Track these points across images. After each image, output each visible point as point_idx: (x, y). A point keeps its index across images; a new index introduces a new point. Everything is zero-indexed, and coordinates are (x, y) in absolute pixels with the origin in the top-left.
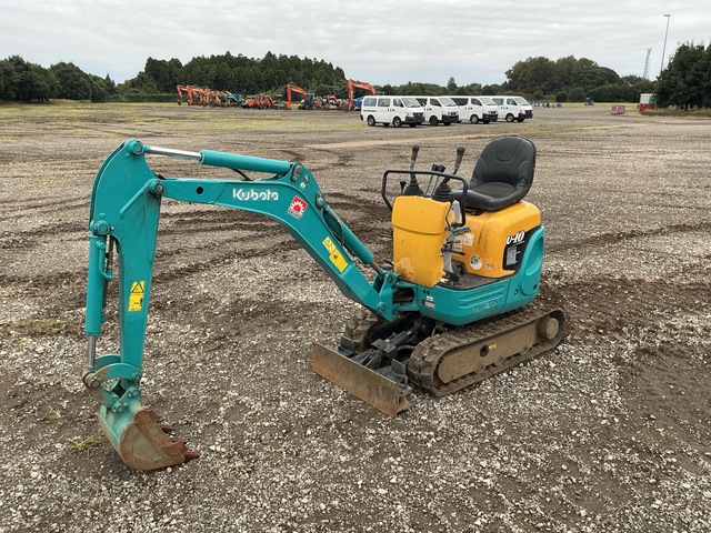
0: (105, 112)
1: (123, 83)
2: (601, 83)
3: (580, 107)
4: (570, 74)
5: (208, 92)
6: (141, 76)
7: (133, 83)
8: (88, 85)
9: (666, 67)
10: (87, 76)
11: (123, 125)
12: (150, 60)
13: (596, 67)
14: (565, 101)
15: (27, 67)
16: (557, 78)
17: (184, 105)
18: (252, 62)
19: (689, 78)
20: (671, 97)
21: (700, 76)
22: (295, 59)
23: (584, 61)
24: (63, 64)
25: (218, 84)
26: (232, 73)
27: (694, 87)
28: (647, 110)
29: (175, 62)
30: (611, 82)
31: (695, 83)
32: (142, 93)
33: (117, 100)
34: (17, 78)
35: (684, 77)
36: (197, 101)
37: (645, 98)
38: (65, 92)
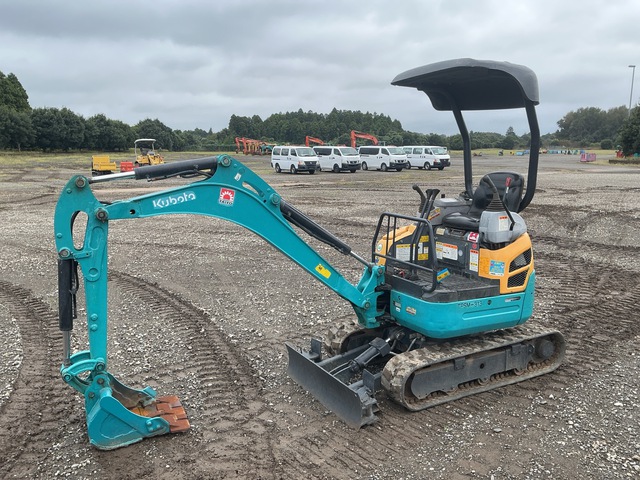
7: (219, 136)
12: (233, 117)
15: (108, 123)
17: (241, 153)
22: (358, 114)
24: (151, 121)
29: (257, 119)
34: (97, 131)
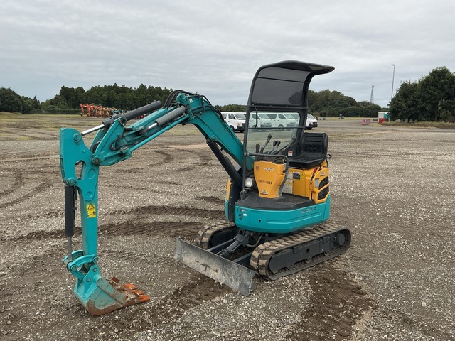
0: (29, 120)
1: (45, 101)
2: (346, 106)
3: (336, 120)
4: (327, 100)
5: (101, 108)
6: (57, 97)
7: (52, 102)
8: (20, 103)
9: (394, 96)
10: (19, 97)
11: (37, 130)
12: (63, 88)
13: (342, 96)
14: (325, 116)
16: (319, 102)
17: (85, 116)
18: (131, 90)
19: (409, 102)
20: (399, 114)
21: (417, 102)
23: (335, 93)
24: (4, 89)
25: (108, 103)
26: (118, 96)
27: (413, 108)
28: (384, 122)
29: (81, 90)
30: (352, 105)
31: (413, 105)
32: (57, 108)
33: (40, 112)
35: (406, 102)
36: (93, 114)
37: (381, 115)
38: (4, 107)
